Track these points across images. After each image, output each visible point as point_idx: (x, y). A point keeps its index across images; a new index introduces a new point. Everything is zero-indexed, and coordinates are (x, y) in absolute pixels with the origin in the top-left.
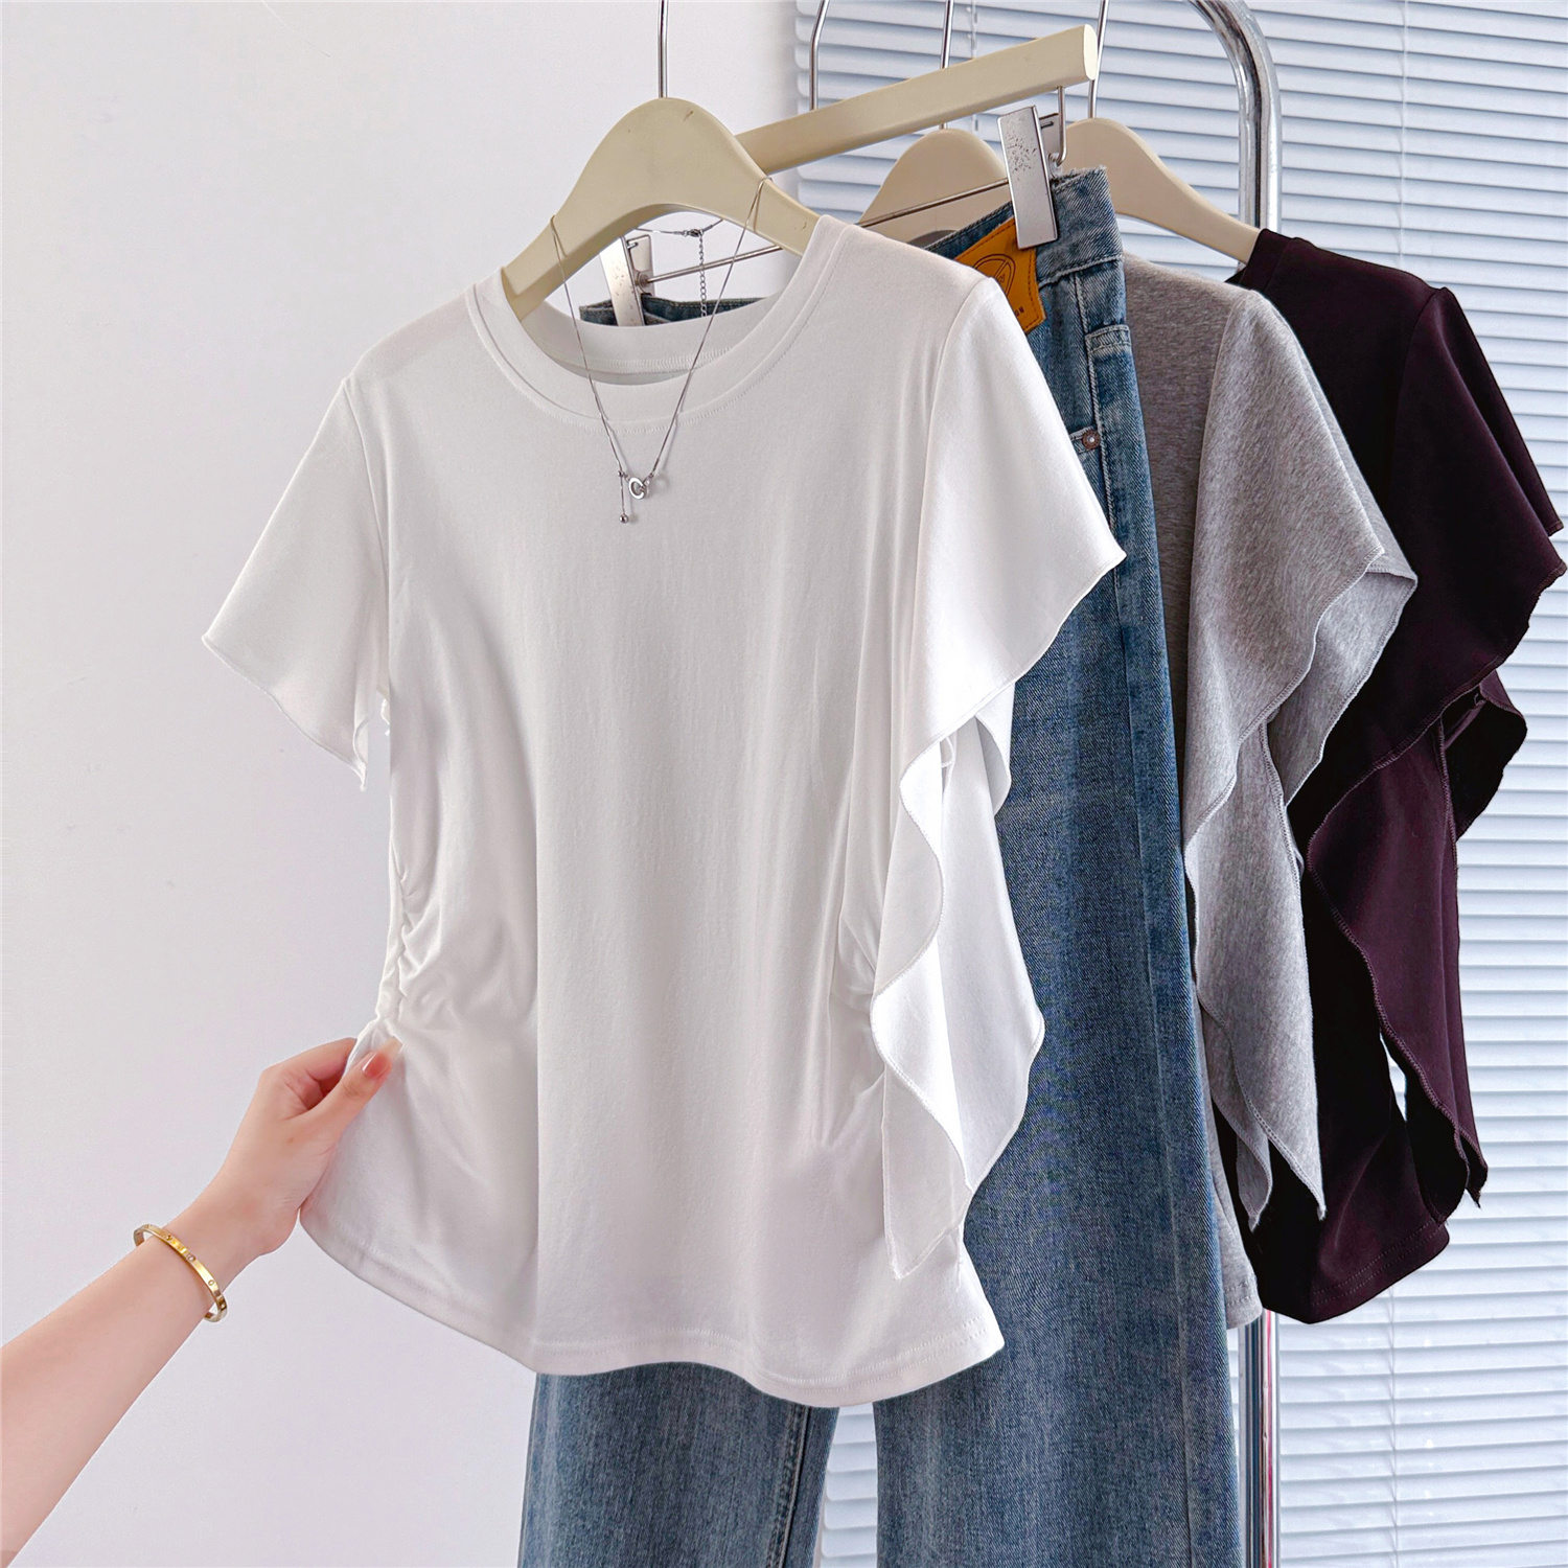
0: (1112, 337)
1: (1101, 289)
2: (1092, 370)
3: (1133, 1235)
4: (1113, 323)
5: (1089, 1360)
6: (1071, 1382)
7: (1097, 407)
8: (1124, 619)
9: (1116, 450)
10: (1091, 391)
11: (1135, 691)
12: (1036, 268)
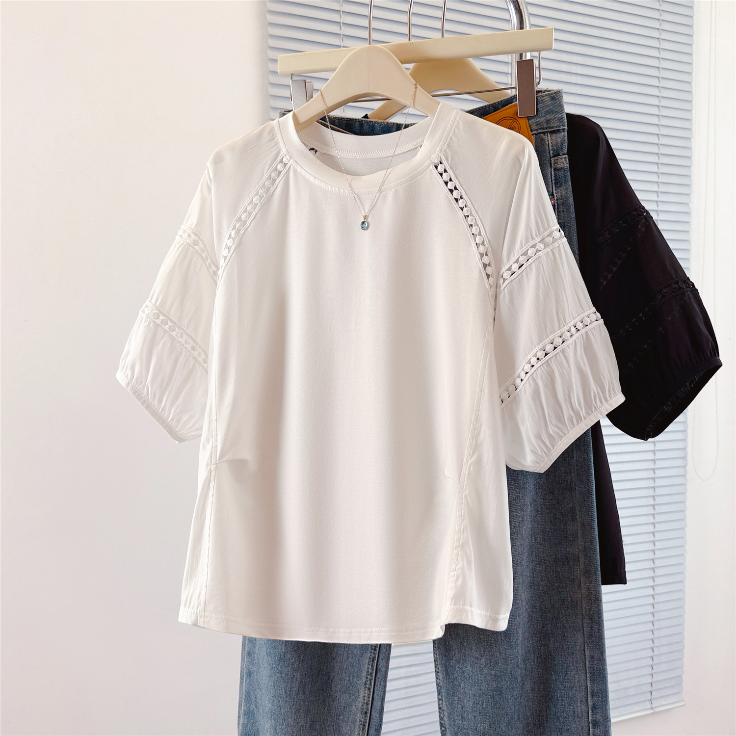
0: (564, 159)
1: (559, 140)
2: (553, 173)
4: (564, 154)
7: (554, 188)
9: (561, 207)
10: (552, 182)
12: (530, 126)
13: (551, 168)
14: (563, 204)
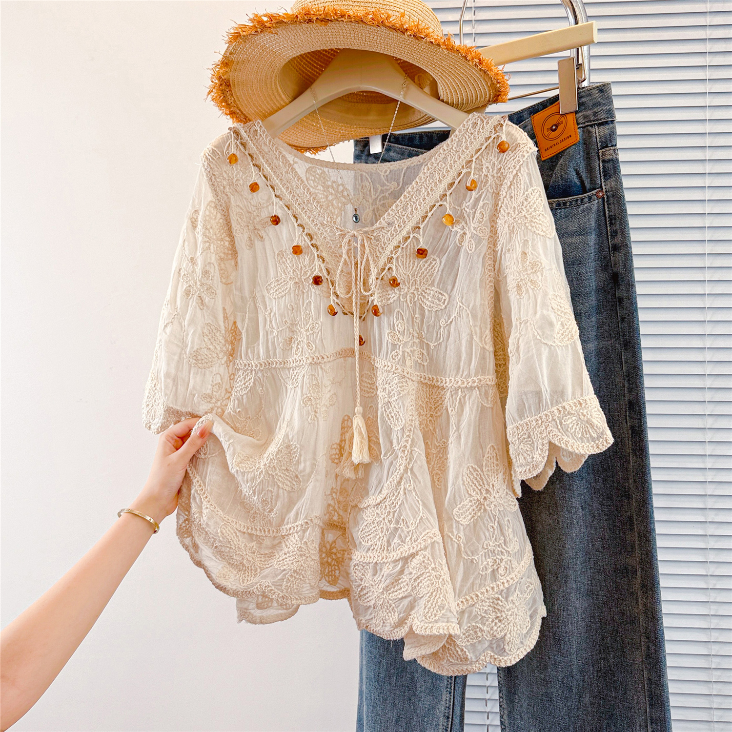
0: (612, 151)
1: (607, 132)
2: (601, 165)
3: (617, 532)
4: (612, 146)
5: (598, 584)
6: (590, 593)
7: (603, 180)
8: (615, 270)
9: (611, 199)
10: (600, 174)
11: (621, 300)
12: (577, 120)
13: (599, 160)
14: (613, 196)
